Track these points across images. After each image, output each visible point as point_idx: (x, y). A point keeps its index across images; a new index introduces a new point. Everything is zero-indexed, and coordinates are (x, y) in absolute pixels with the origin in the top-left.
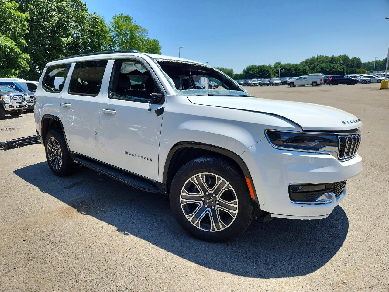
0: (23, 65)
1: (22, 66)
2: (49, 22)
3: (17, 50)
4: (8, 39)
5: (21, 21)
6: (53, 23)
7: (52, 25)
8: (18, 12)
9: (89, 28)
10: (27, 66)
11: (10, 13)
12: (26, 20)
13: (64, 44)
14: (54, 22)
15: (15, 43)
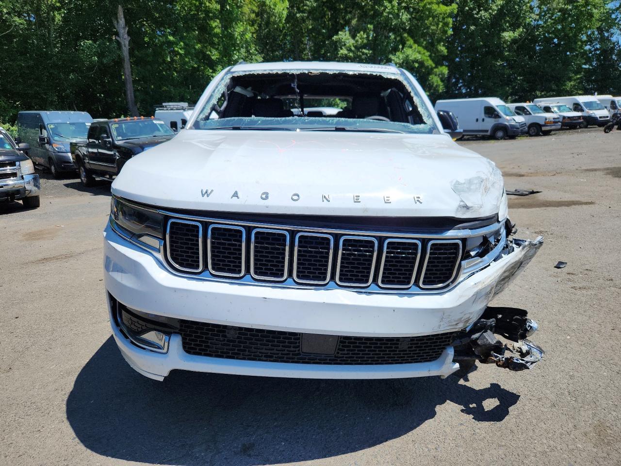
0: (435, 84)
1: (432, 86)
2: (486, 10)
3: (430, 63)
4: (421, 49)
5: (443, 19)
6: (493, 10)
7: (490, 14)
8: (441, 6)
9: (561, 6)
10: (439, 85)
11: (430, 10)
12: (451, 15)
13: (505, 42)
14: (495, 8)
15: (428, 54)
